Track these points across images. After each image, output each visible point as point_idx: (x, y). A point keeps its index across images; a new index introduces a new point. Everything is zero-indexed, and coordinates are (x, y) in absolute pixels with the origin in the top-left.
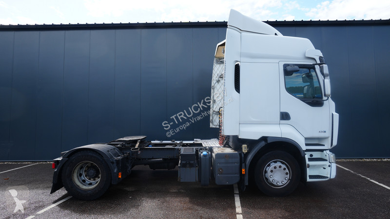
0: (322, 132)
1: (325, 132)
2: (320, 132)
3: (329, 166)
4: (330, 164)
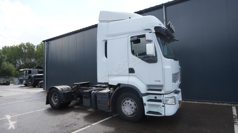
0: (157, 81)
1: (160, 81)
2: (155, 81)
3: (163, 106)
4: (164, 105)
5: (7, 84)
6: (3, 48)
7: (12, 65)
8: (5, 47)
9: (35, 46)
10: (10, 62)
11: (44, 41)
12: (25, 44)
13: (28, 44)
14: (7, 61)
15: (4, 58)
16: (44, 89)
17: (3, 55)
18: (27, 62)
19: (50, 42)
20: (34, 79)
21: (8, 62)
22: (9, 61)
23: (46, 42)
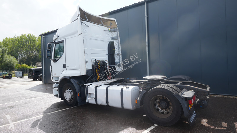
5: (10, 77)
6: (4, 40)
7: (13, 58)
8: (6, 38)
9: (36, 38)
10: (12, 55)
11: (41, 35)
12: (26, 36)
13: (29, 36)
14: (8, 54)
15: (5, 51)
16: (43, 82)
17: (4, 48)
18: (29, 54)
19: (47, 36)
20: (34, 72)
21: (10, 55)
22: (11, 53)
23: (43, 37)
